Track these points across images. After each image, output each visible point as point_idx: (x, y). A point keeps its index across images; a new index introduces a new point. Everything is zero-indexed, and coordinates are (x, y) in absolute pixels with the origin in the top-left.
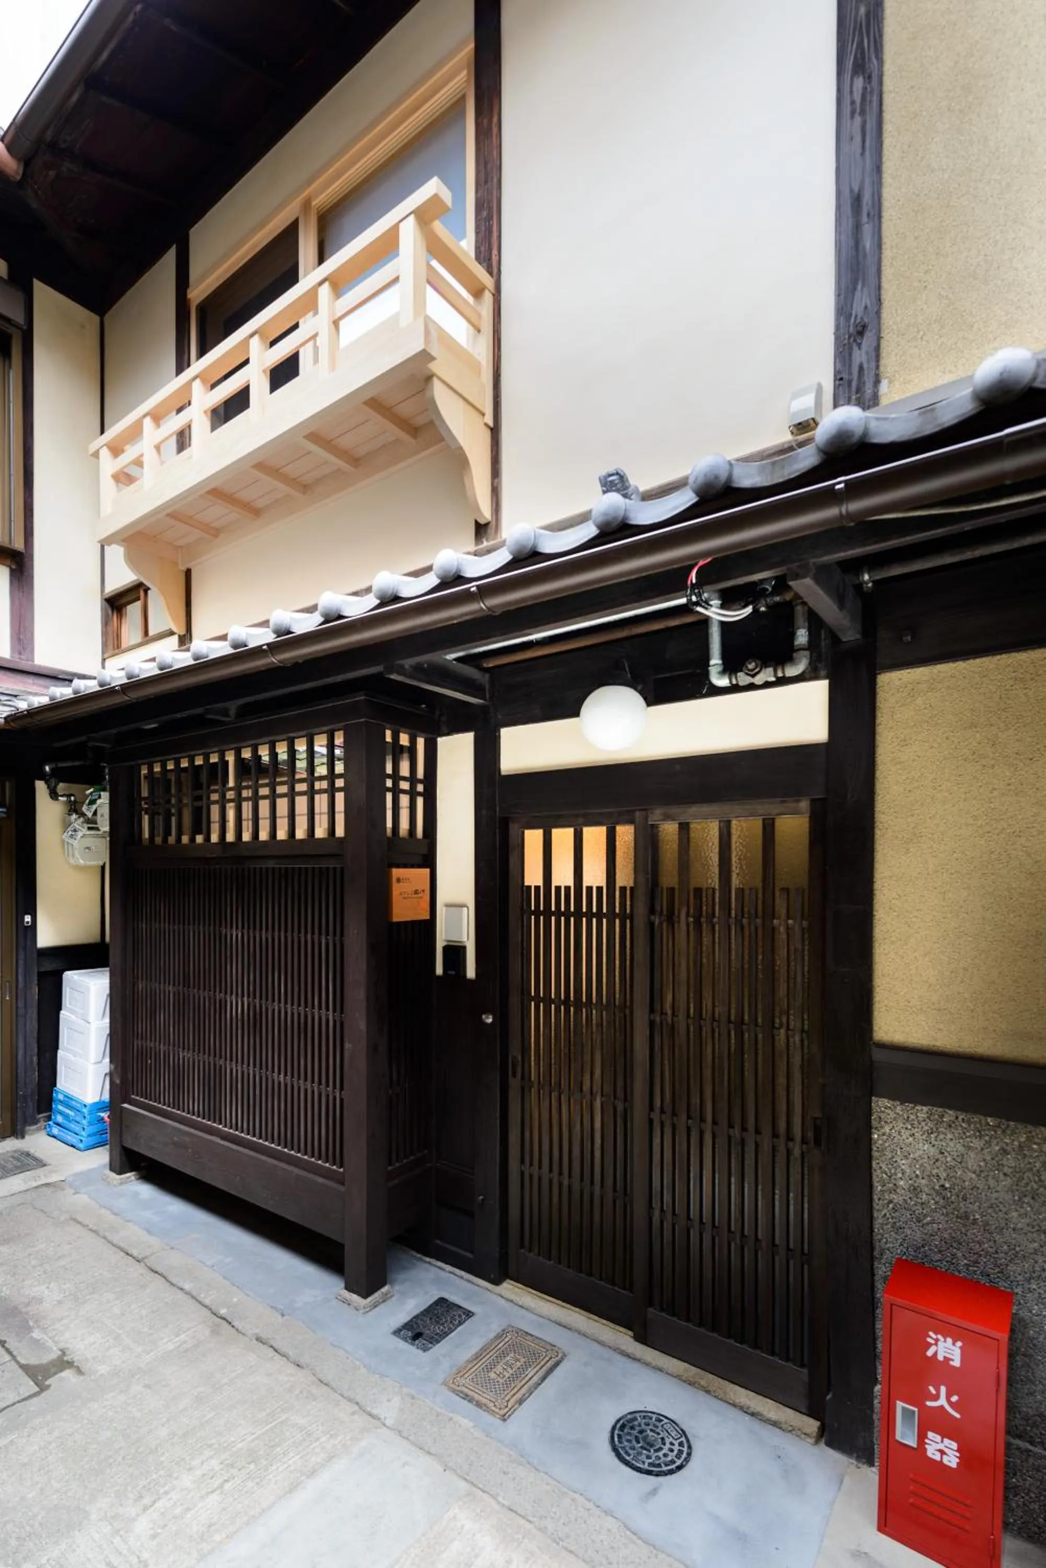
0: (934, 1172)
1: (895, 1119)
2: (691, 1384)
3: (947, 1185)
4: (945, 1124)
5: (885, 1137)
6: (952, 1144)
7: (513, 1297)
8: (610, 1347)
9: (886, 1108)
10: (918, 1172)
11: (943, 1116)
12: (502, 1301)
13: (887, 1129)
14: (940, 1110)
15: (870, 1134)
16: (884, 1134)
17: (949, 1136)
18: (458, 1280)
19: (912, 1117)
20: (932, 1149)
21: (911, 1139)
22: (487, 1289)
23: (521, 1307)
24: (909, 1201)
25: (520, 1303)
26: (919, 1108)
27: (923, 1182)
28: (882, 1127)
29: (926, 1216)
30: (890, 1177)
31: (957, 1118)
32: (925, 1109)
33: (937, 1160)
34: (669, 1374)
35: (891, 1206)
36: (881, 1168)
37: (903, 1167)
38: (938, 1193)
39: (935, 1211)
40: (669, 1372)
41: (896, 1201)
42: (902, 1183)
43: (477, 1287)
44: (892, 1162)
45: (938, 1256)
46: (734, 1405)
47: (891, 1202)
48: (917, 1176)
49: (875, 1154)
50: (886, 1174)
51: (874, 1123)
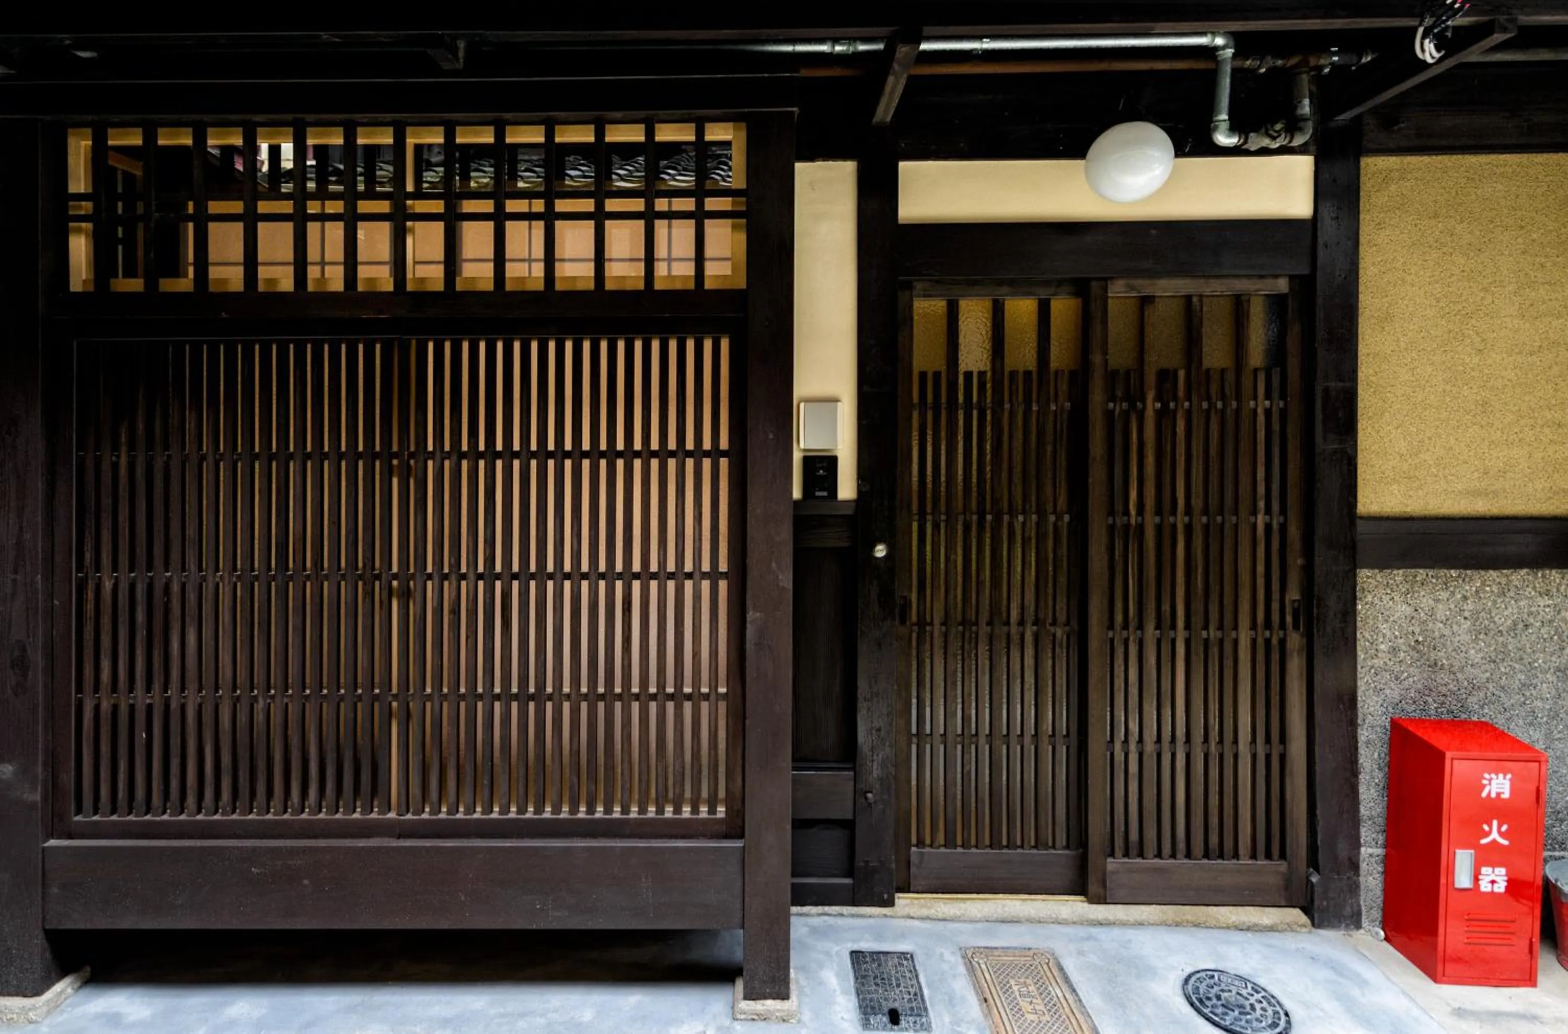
0: (1411, 629)
1: (1376, 587)
2: (1177, 925)
3: (1420, 639)
4: (1419, 584)
5: (1368, 606)
6: (1424, 600)
7: (925, 912)
8: (1074, 923)
9: (1368, 577)
10: (1397, 633)
11: (1415, 576)
12: (916, 923)
13: (1369, 598)
14: (1413, 570)
15: (1355, 605)
16: (1366, 604)
17: (1423, 593)
18: (840, 921)
19: (1391, 582)
20: (1408, 609)
21: (1391, 603)
22: (885, 916)
23: (945, 920)
24: (1388, 662)
25: (940, 916)
26: (1395, 572)
27: (1402, 641)
28: (1365, 597)
29: (1403, 672)
30: (1372, 644)
31: (1427, 575)
32: (1401, 572)
33: (1413, 618)
34: (1152, 925)
35: (1373, 671)
36: (1364, 637)
37: (1384, 631)
38: (1414, 648)
39: (1411, 665)
40: (1152, 922)
41: (1376, 666)
42: (1382, 647)
43: (871, 921)
44: (1375, 630)
45: (1413, 707)
46: (1228, 928)
47: (1372, 667)
48: (1396, 637)
49: (1359, 624)
50: (1368, 641)
51: (1359, 594)
